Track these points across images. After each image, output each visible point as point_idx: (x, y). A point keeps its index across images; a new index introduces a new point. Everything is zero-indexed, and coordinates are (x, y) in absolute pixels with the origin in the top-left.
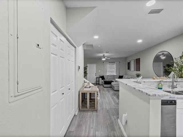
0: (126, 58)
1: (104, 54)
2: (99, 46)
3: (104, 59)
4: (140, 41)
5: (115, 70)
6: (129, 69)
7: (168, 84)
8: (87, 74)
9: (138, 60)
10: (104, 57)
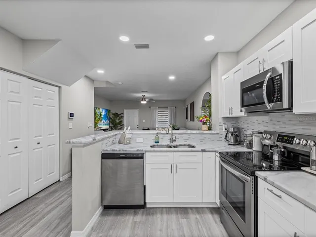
0: (184, 101)
1: (144, 94)
2: (120, 83)
3: (144, 102)
4: (172, 78)
5: (168, 119)
6: (187, 118)
7: (169, 136)
8: (123, 125)
9: (193, 105)
10: (144, 98)
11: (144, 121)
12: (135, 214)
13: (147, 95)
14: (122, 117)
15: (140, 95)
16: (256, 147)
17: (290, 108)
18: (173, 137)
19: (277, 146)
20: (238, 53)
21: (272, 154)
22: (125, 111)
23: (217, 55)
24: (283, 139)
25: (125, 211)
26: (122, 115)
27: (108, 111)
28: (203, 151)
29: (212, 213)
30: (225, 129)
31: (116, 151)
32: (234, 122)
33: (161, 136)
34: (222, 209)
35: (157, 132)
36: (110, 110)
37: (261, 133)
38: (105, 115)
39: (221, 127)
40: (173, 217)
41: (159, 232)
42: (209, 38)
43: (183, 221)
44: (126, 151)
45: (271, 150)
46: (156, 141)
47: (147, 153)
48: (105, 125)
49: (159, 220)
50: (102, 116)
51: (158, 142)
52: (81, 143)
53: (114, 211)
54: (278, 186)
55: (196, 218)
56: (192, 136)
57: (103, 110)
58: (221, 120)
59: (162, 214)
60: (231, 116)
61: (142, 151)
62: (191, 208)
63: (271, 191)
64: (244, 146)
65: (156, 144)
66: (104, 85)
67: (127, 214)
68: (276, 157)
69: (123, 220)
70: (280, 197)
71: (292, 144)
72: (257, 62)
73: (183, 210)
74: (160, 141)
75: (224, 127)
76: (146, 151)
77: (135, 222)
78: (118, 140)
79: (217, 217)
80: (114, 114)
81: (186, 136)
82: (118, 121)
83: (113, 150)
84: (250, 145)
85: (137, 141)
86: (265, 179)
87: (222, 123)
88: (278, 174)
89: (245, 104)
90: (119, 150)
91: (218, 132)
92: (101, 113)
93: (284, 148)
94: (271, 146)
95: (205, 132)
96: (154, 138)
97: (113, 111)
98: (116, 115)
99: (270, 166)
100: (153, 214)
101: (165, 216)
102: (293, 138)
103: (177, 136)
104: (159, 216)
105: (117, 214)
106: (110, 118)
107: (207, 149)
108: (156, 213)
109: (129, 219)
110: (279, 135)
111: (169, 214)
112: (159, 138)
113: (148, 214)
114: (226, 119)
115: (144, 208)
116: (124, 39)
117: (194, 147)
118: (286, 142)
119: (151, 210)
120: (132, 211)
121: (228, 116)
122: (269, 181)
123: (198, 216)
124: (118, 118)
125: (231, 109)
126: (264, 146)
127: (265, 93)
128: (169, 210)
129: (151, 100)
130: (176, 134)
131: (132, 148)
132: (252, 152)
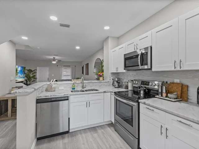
0: (81, 62)
1: (54, 57)
2: (39, 48)
3: (54, 62)
5: (70, 74)
6: (83, 73)
7: (81, 85)
8: (36, 78)
9: (87, 65)
10: (54, 60)
11: (53, 75)
12: (63, 138)
13: (56, 57)
14: (35, 72)
15: (52, 57)
16: (130, 88)
17: (151, 69)
18: (84, 85)
19: (142, 87)
20: (118, 38)
21: (140, 91)
22: (38, 68)
23: (108, 38)
24: (144, 83)
25: (55, 138)
26: (35, 71)
27: (24, 68)
28: (105, 92)
29: (109, 127)
30: (113, 79)
31: (49, 96)
32: (117, 75)
33: (76, 85)
34: (116, 123)
35: (73, 82)
36: (25, 67)
37: (132, 81)
38: (21, 71)
39: (110, 78)
40: (89, 134)
41: (83, 146)
42: (107, 28)
43: (95, 135)
44: (56, 96)
45: (140, 89)
46: (73, 88)
47: (71, 96)
48: (21, 78)
49: (81, 138)
50: (18, 71)
51: (74, 89)
52: (26, 92)
53: (46, 140)
54: (152, 105)
55: (102, 132)
56: (95, 84)
57: (18, 67)
58: (110, 74)
59: (81, 134)
60: (117, 72)
61: (68, 95)
62: (97, 127)
63: (148, 108)
64: (123, 88)
65: (73, 90)
66: (23, 48)
67: (57, 139)
68: (142, 92)
69: (55, 144)
70: (153, 110)
71: (148, 85)
72: (133, 44)
73: (93, 129)
74: (76, 88)
75: (111, 78)
76: (71, 95)
77: (65, 143)
78: (44, 89)
79: (113, 129)
80: (28, 70)
81: (91, 84)
82: (31, 75)
83: (46, 96)
84: (127, 87)
85: (60, 89)
86: (144, 103)
87: (111, 76)
88: (148, 100)
89: (127, 66)
90: (51, 96)
91: (109, 81)
92: (17, 68)
93: (145, 87)
94: (139, 87)
95: (102, 81)
96: (71, 86)
97: (27, 68)
98: (30, 71)
99: (139, 97)
100: (75, 135)
101: (84, 135)
102: (149, 82)
103: (87, 84)
104: (80, 135)
105: (49, 142)
106: (25, 73)
107: (106, 91)
108: (78, 134)
109: (59, 143)
110: (142, 82)
111: (85, 133)
112: (75, 86)
113: (72, 136)
114: (113, 74)
115: (68, 133)
116: (54, 18)
117: (97, 90)
118: (146, 84)
119: (74, 133)
120: (60, 137)
121: (116, 72)
122: (147, 103)
123: (102, 130)
124: (32, 73)
125: (117, 68)
126: (134, 87)
127: (139, 60)
128: (85, 130)
129: (59, 61)
130: (86, 83)
131: (59, 94)
132: (128, 91)
